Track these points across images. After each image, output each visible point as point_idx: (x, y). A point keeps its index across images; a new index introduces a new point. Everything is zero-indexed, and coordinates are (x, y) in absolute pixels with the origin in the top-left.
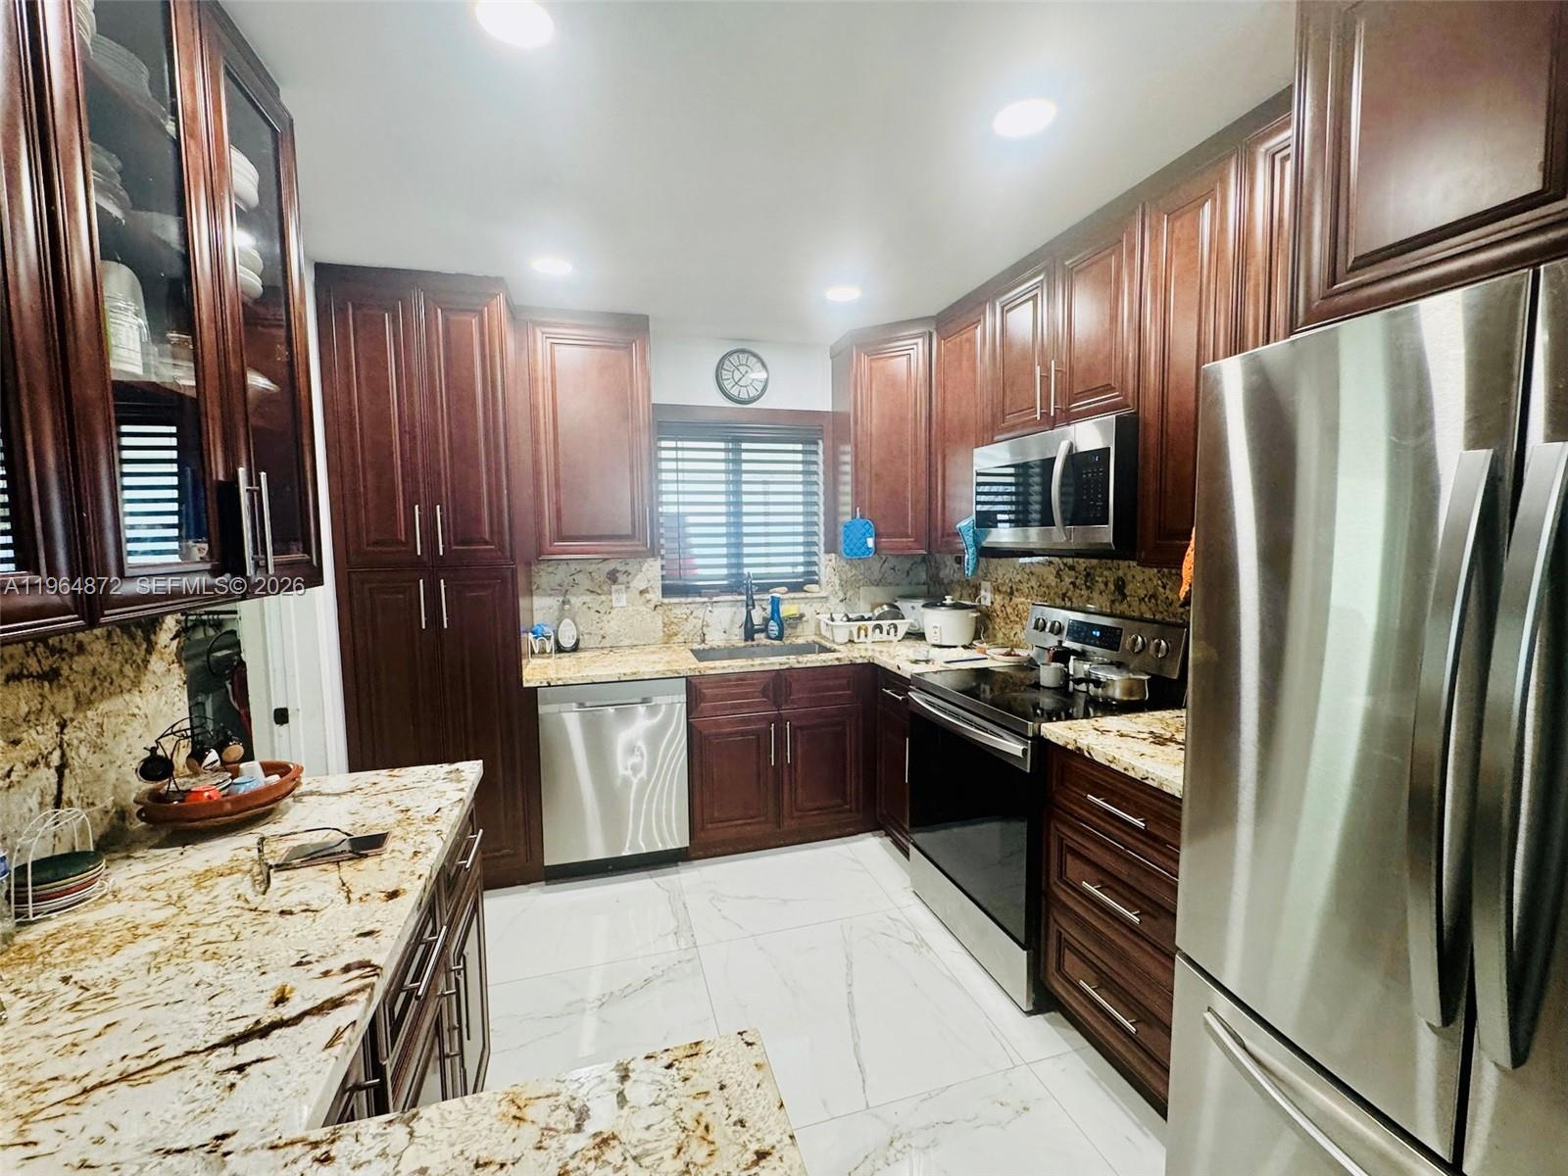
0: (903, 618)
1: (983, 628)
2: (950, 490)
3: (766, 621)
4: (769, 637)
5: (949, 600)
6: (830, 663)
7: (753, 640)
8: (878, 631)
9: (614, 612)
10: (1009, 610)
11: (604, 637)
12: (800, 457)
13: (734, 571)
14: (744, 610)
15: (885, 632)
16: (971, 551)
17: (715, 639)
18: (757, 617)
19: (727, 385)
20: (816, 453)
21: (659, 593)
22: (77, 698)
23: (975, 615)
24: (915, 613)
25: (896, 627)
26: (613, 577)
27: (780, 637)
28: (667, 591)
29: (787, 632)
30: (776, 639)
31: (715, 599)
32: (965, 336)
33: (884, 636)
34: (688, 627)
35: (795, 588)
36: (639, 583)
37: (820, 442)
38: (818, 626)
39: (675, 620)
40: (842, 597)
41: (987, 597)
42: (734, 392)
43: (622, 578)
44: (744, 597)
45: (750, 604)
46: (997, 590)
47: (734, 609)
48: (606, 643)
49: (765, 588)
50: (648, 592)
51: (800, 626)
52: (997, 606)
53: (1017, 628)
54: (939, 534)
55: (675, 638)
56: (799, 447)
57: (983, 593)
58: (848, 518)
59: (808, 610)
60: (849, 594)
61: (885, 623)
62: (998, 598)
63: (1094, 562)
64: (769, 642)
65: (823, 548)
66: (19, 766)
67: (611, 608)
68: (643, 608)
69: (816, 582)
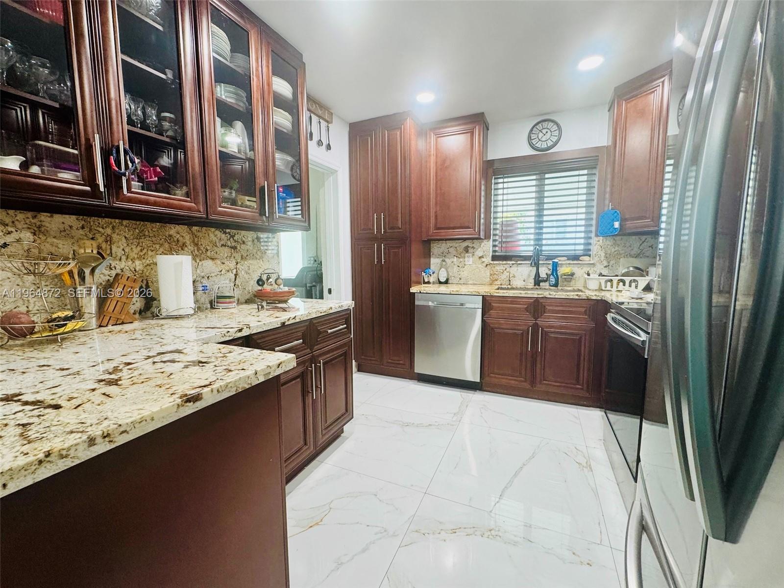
0: (644, 276)
3: (548, 275)
4: (549, 285)
7: (539, 285)
8: (621, 284)
9: (466, 267)
11: (460, 279)
13: (537, 248)
14: (535, 269)
15: (627, 285)
18: (543, 273)
20: (595, 174)
21: (490, 258)
22: (242, 256)
25: (638, 282)
26: (466, 250)
27: (556, 285)
28: (494, 258)
29: (560, 284)
30: (553, 286)
31: (519, 262)
33: (625, 288)
34: (503, 277)
35: (574, 258)
36: (479, 253)
37: (599, 166)
39: (497, 273)
40: (606, 264)
42: (539, 145)
43: (471, 250)
45: (538, 265)
47: (529, 268)
48: (462, 282)
50: (483, 258)
51: (571, 281)
55: (496, 282)
59: (578, 271)
64: (549, 287)
65: (595, 234)
66: (224, 270)
67: (465, 265)
68: (480, 266)
69: (589, 255)
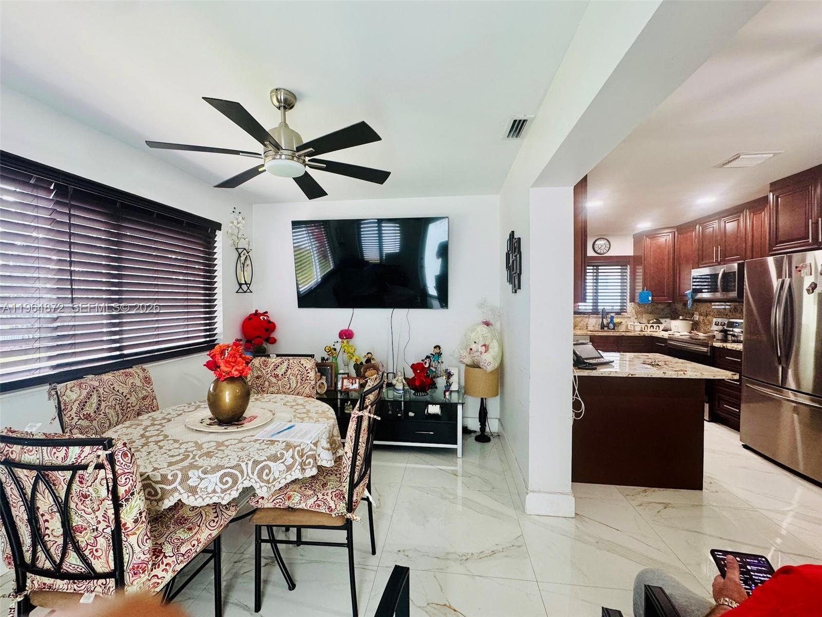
0: (662, 324)
1: (695, 326)
2: (682, 281)
3: (608, 324)
4: (609, 329)
5: (681, 317)
6: (636, 335)
7: (604, 329)
8: (652, 328)
10: (706, 321)
12: (620, 271)
13: (595, 308)
14: (601, 320)
15: (655, 328)
16: (690, 300)
17: (590, 328)
18: (605, 321)
19: (596, 249)
20: (626, 269)
23: (692, 322)
24: (666, 323)
25: (659, 327)
27: (614, 329)
29: (616, 328)
30: (612, 329)
31: (591, 316)
32: (688, 235)
33: (655, 330)
34: (581, 324)
35: (618, 313)
38: (627, 326)
41: (696, 317)
42: (599, 251)
44: (601, 316)
45: (603, 318)
46: (700, 315)
49: (608, 313)
51: (620, 327)
52: (701, 320)
53: (709, 327)
54: (678, 295)
56: (620, 267)
58: (641, 291)
59: (624, 321)
60: (639, 316)
61: (655, 325)
62: (702, 318)
63: (737, 304)
64: (610, 330)
65: (628, 301)
69: (626, 312)
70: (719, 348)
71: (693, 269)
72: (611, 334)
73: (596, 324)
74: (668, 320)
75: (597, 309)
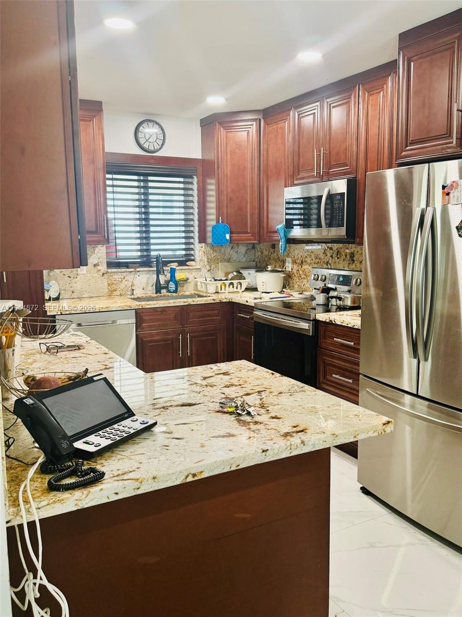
0: (244, 279)
1: (287, 282)
2: (271, 208)
3: (167, 282)
4: (169, 291)
5: (270, 268)
6: (209, 302)
7: (161, 293)
8: (231, 286)
9: (78, 277)
10: (301, 272)
11: (73, 292)
12: (181, 186)
13: (145, 253)
14: (155, 276)
15: (235, 287)
16: (283, 240)
17: (138, 293)
18: (162, 279)
19: (142, 141)
20: (192, 183)
21: (105, 265)
23: (283, 275)
24: (253, 276)
25: (241, 284)
27: (176, 291)
28: (110, 265)
30: (174, 293)
31: (138, 270)
32: (279, 126)
33: (235, 290)
34: (122, 286)
35: (182, 263)
36: (93, 260)
37: (195, 177)
38: (196, 285)
39: (115, 282)
40: (208, 268)
41: (289, 266)
42: (146, 146)
44: (155, 269)
45: (158, 273)
46: (294, 262)
47: (148, 276)
48: (74, 295)
49: (166, 263)
50: (98, 265)
51: (186, 286)
52: (295, 271)
53: (305, 281)
54: (265, 231)
55: (115, 293)
56: (181, 180)
57: (287, 264)
58: (214, 223)
59: (190, 276)
60: (213, 266)
61: (235, 282)
62: (295, 267)
63: (341, 245)
64: (170, 294)
65: (197, 240)
67: (77, 274)
68: (96, 275)
69: (193, 260)
70: (325, 322)
71: (285, 187)
72: (172, 303)
73: (147, 284)
74: (253, 272)
75: (148, 256)
